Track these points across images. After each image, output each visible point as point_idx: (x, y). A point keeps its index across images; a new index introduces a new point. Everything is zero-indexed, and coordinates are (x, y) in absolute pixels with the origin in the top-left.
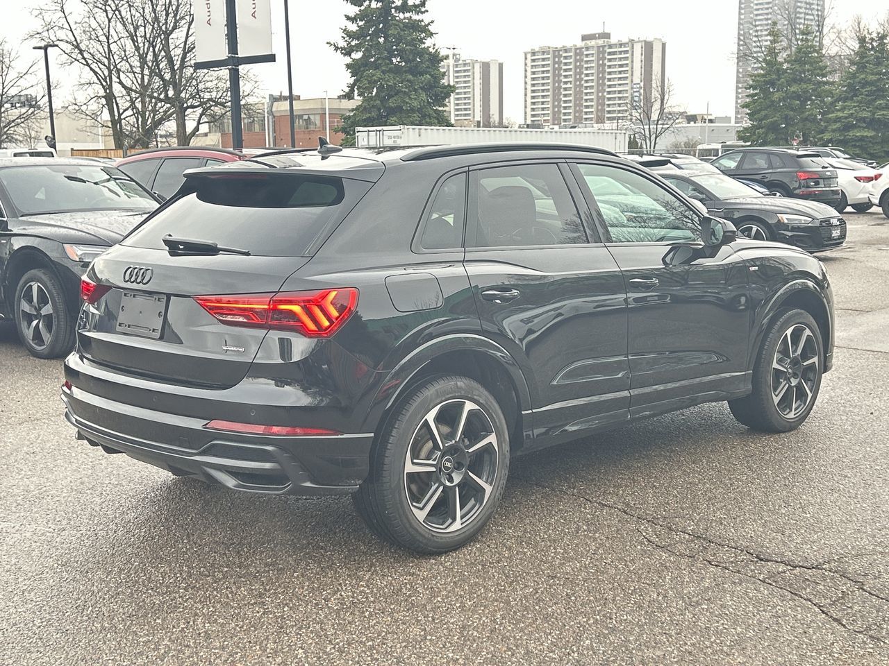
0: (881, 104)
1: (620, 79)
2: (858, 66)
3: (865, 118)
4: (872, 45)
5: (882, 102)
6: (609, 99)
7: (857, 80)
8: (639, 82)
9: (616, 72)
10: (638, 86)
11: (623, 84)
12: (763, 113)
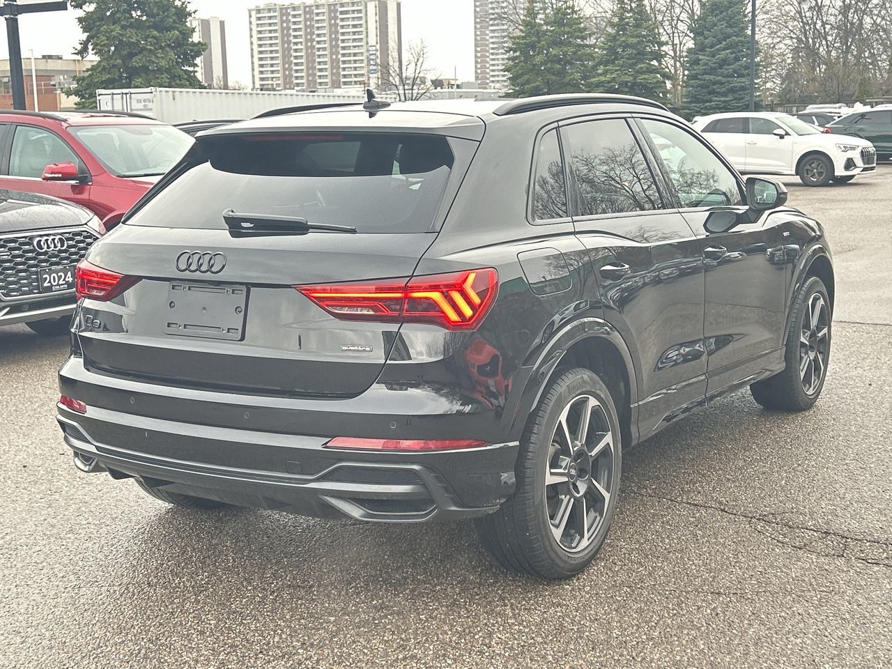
0: (642, 68)
1: (354, 40)
2: (618, 28)
3: (626, 82)
4: (631, 6)
5: (642, 65)
6: (344, 62)
7: (618, 43)
8: (375, 44)
9: (349, 32)
10: (374, 48)
11: (358, 46)
12: (526, 77)
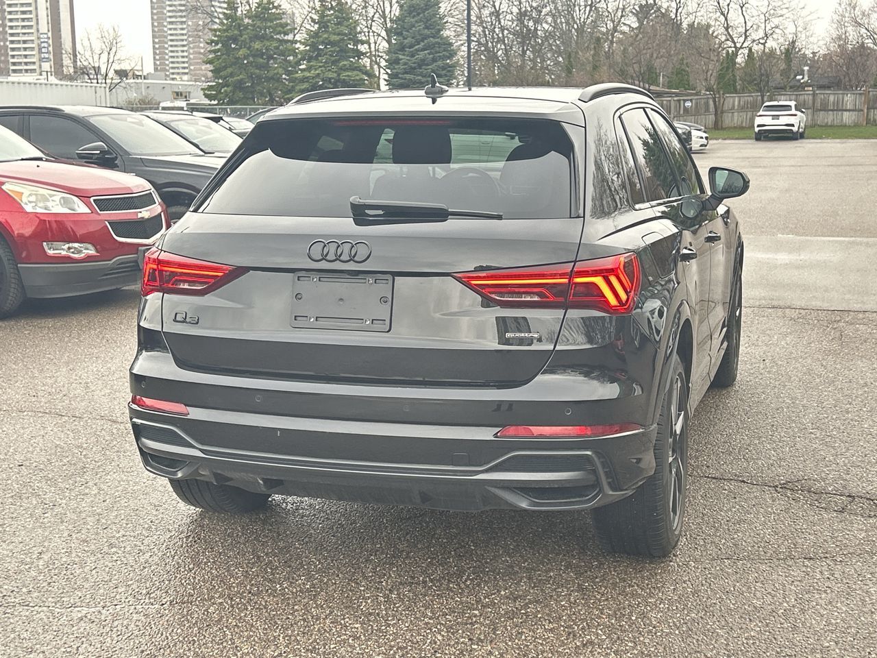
1: (23, 27)
2: (320, 25)
3: (330, 79)
4: (332, 5)
5: (345, 63)
7: (321, 39)
8: (46, 31)
9: (18, 19)
11: (28, 33)
12: (229, 70)
